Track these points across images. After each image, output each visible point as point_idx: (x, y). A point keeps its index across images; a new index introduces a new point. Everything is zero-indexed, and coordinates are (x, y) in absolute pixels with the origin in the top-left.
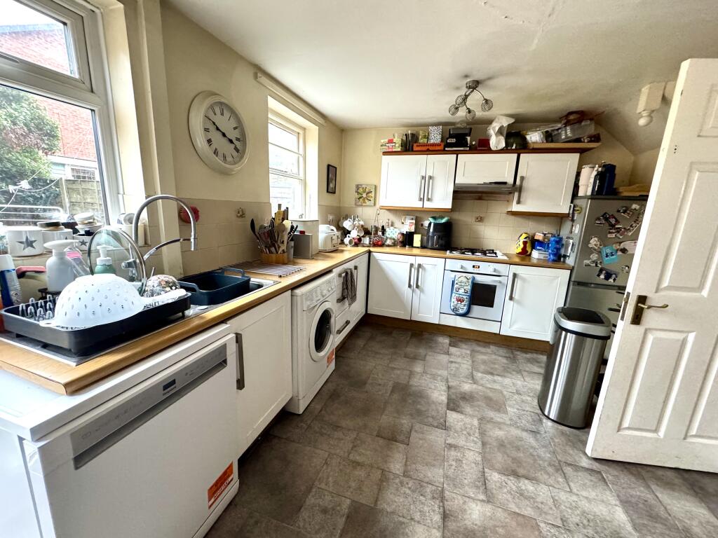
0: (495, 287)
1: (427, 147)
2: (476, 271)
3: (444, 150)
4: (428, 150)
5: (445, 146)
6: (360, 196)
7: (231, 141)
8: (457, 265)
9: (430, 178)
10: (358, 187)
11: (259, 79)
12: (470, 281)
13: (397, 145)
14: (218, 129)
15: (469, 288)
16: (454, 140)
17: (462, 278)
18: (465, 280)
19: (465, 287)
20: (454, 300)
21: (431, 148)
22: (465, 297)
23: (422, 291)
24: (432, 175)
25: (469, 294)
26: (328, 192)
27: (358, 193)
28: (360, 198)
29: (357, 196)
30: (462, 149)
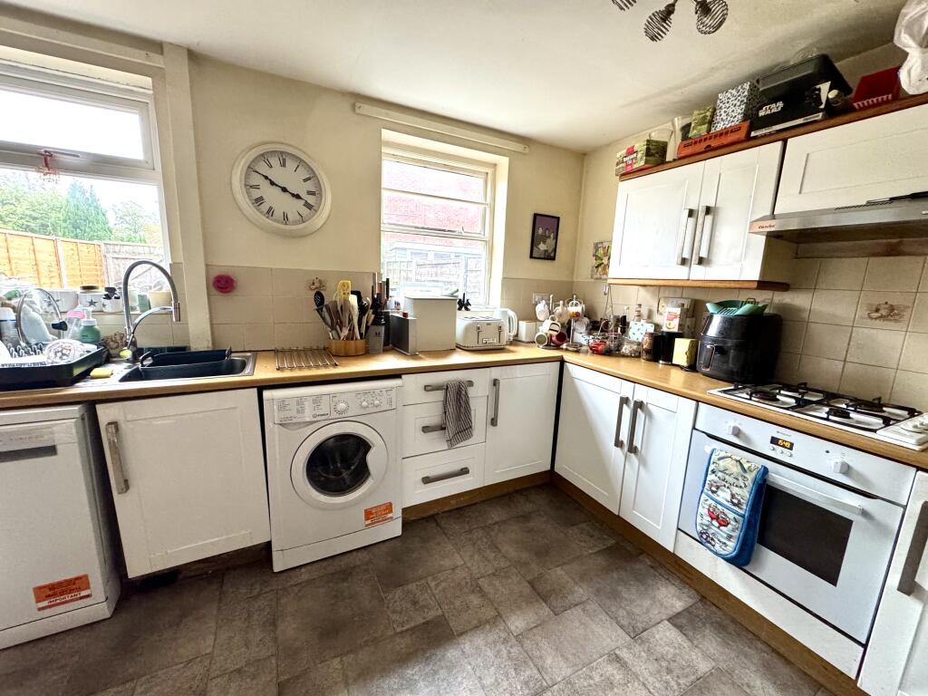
0: (846, 525)
1: (708, 143)
2: (778, 453)
3: (748, 138)
4: (709, 149)
5: (751, 128)
6: (599, 262)
7: (298, 197)
8: (724, 423)
9: (708, 210)
10: (596, 247)
11: (357, 111)
12: (750, 477)
13: (639, 155)
14: (272, 183)
15: (745, 494)
16: (777, 107)
17: (730, 459)
18: (736, 469)
19: (736, 490)
20: (703, 511)
21: (714, 143)
22: (731, 515)
23: (643, 462)
24: (712, 204)
25: (745, 509)
26: (531, 257)
27: (597, 257)
28: (600, 265)
29: (594, 262)
30: (800, 121)
